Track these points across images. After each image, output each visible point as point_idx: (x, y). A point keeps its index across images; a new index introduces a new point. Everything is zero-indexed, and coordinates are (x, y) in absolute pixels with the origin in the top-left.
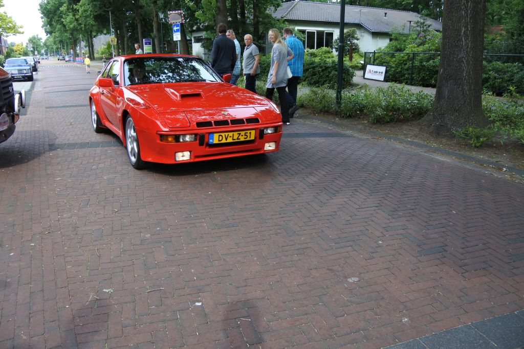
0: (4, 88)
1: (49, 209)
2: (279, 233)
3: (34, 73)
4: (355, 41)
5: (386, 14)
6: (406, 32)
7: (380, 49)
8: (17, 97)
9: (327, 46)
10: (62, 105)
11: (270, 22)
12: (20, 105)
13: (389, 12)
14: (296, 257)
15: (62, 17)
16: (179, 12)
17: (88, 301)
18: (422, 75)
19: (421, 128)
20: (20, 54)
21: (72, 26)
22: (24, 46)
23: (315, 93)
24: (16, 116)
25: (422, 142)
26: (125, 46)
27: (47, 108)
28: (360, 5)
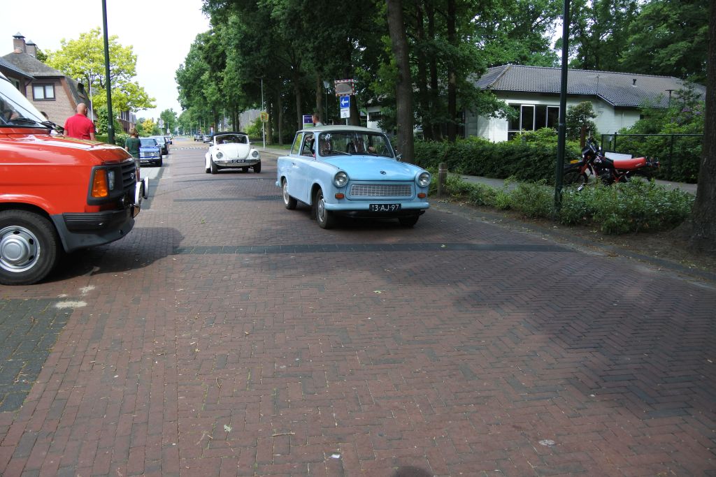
0: (124, 174)
1: (165, 326)
2: (454, 375)
3: (164, 156)
4: (591, 119)
5: (635, 81)
6: (664, 104)
7: (624, 129)
8: (138, 185)
9: (550, 126)
10: (194, 198)
11: (470, 95)
12: (141, 194)
13: (640, 78)
14: (472, 407)
15: (202, 87)
16: (349, 81)
17: (199, 440)
18: (685, 166)
19: (675, 242)
20: (149, 133)
21: (214, 98)
22: (155, 122)
23: (527, 191)
24: (135, 208)
25: (674, 261)
26: (280, 124)
27: (175, 201)
28: (598, 69)
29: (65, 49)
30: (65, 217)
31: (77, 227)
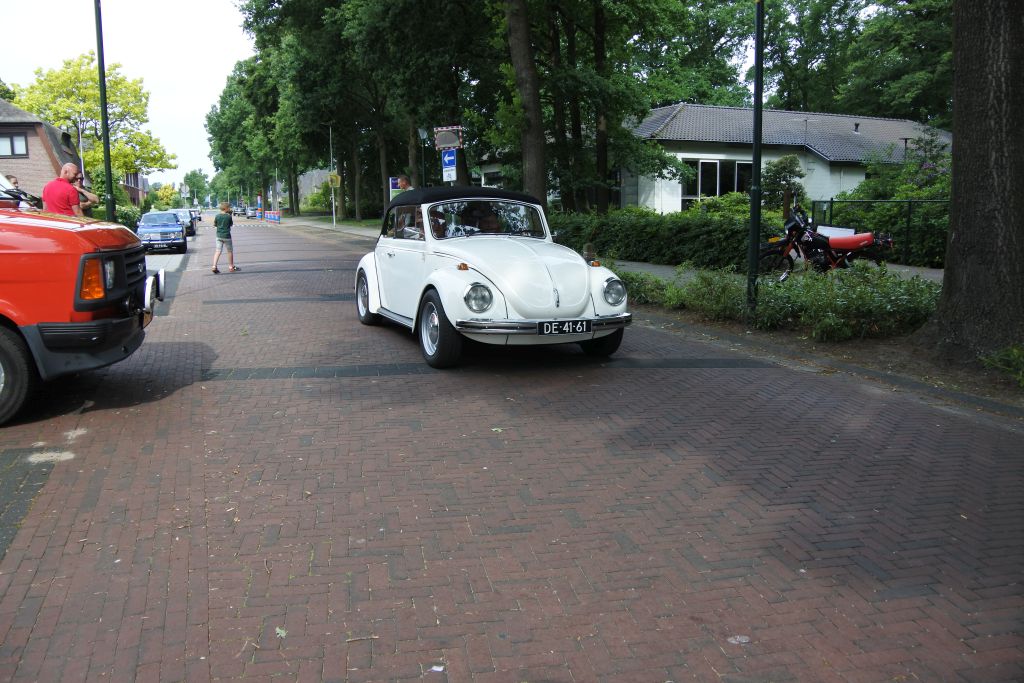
0: (129, 266)
1: (190, 485)
3: (189, 239)
4: (797, 180)
5: (857, 125)
6: (896, 159)
7: (844, 194)
8: (150, 281)
9: (740, 190)
10: (232, 298)
11: (628, 146)
12: (154, 295)
13: (864, 121)
14: (633, 592)
15: (244, 138)
16: (455, 128)
17: (239, 651)
18: (928, 243)
19: (916, 350)
20: (168, 204)
21: (261, 154)
22: (177, 189)
23: (708, 282)
24: (146, 315)
25: (915, 378)
26: (356, 192)
27: (204, 303)
28: (806, 109)
29: (41, 83)
30: (41, 330)
31: (58, 344)
